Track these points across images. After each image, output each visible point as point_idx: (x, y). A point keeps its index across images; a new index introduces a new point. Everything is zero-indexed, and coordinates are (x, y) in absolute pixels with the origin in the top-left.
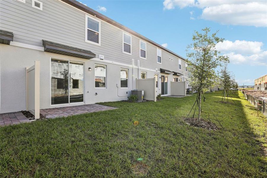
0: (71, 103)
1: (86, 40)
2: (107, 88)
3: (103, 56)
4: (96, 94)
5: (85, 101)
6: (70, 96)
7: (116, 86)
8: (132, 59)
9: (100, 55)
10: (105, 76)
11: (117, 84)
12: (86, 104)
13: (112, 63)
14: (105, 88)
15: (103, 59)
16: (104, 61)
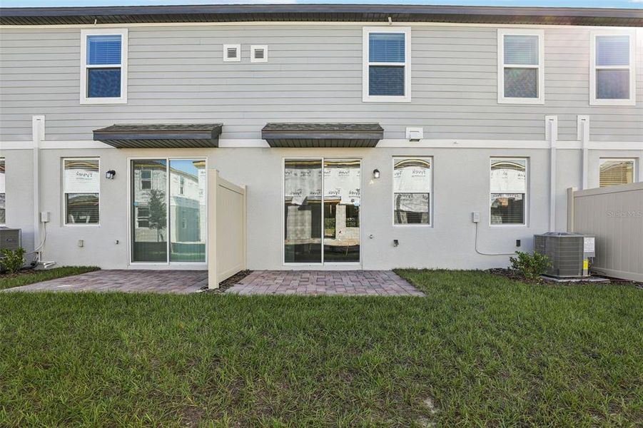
0: (326, 263)
1: (367, 97)
2: (432, 226)
3: (421, 130)
4: (396, 242)
5: (362, 261)
6: (324, 246)
7: (470, 220)
8: (547, 118)
9: (408, 129)
10: (428, 189)
11: (473, 214)
12: (365, 269)
13: (455, 146)
14: (426, 225)
15: (418, 140)
16: (423, 143)
